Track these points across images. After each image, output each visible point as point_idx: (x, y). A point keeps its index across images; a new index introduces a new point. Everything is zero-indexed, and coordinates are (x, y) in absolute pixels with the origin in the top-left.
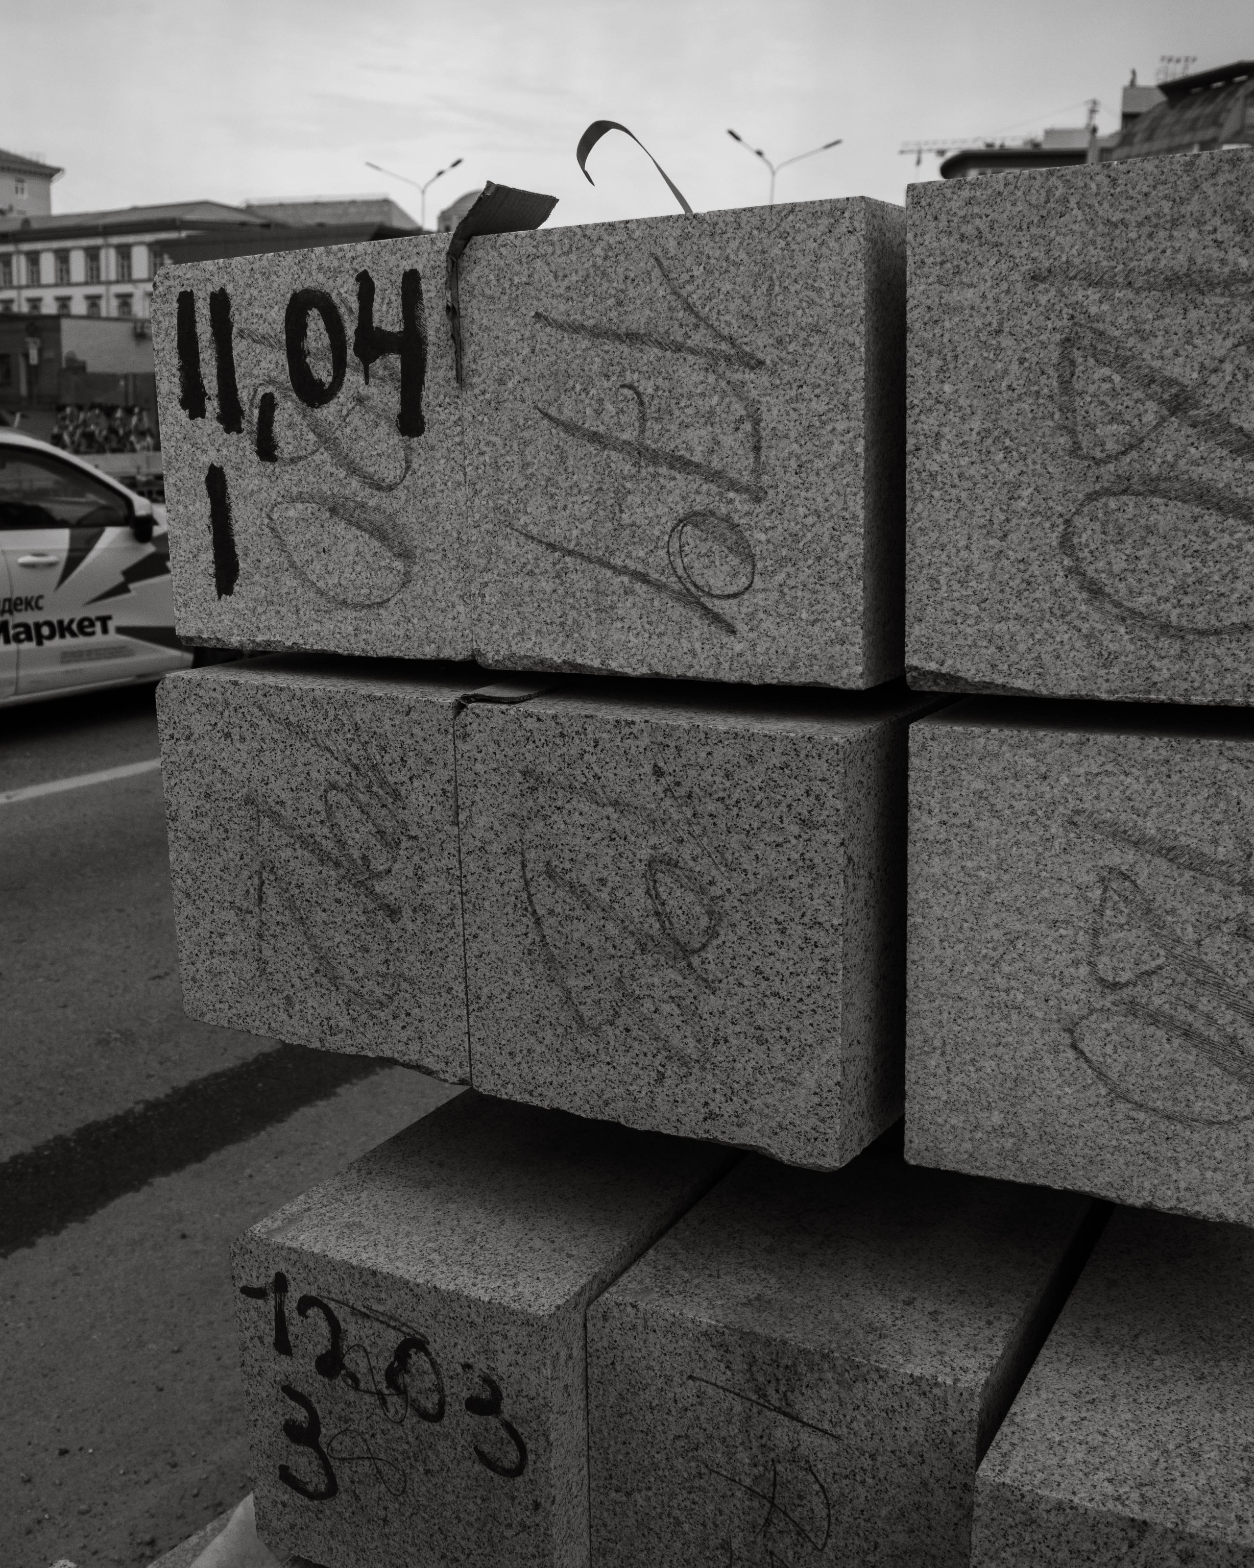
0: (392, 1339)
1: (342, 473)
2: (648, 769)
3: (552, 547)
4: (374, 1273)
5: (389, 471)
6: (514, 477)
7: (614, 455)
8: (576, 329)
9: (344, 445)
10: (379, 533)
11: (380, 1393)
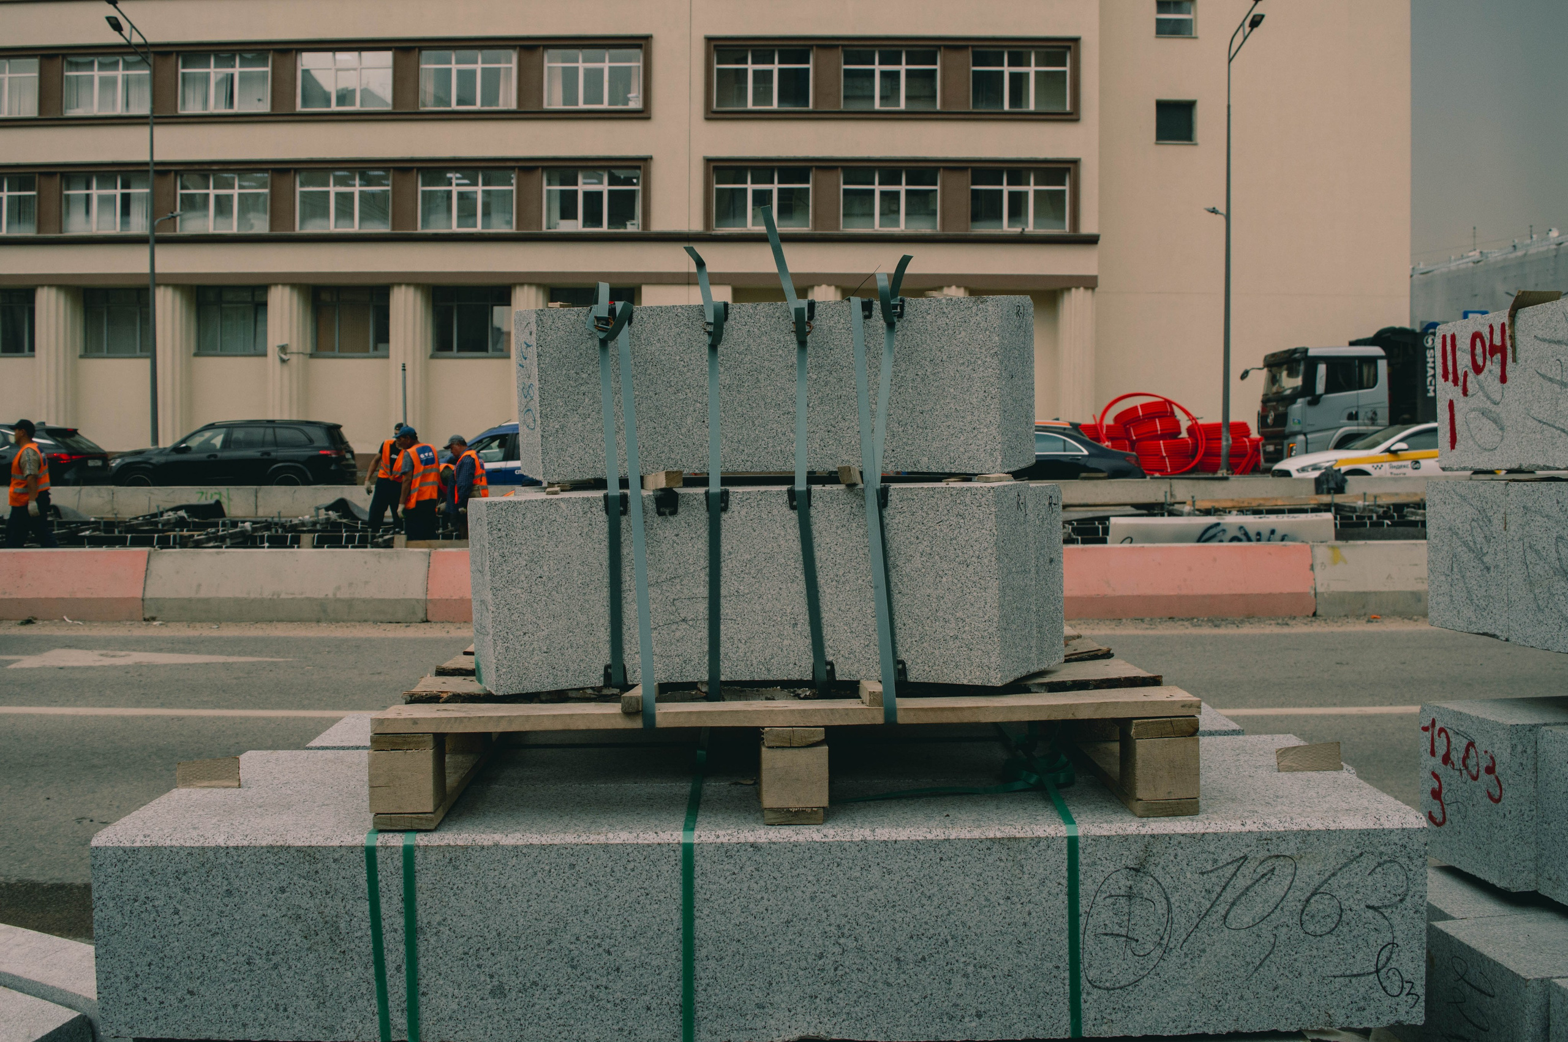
0: (1465, 742)
1: (1485, 399)
2: (1555, 502)
3: (1540, 421)
4: (1461, 713)
5: (1497, 397)
6: (1529, 396)
7: (1555, 385)
8: (1544, 340)
9: (1486, 388)
10: (1495, 421)
11: (1460, 770)
